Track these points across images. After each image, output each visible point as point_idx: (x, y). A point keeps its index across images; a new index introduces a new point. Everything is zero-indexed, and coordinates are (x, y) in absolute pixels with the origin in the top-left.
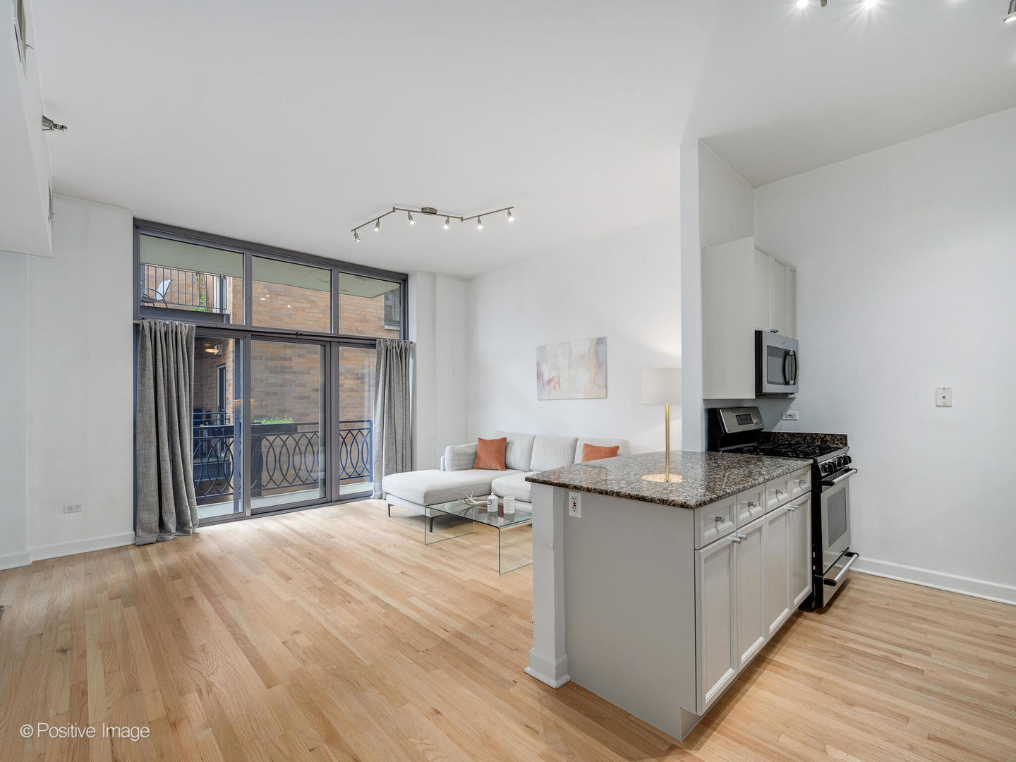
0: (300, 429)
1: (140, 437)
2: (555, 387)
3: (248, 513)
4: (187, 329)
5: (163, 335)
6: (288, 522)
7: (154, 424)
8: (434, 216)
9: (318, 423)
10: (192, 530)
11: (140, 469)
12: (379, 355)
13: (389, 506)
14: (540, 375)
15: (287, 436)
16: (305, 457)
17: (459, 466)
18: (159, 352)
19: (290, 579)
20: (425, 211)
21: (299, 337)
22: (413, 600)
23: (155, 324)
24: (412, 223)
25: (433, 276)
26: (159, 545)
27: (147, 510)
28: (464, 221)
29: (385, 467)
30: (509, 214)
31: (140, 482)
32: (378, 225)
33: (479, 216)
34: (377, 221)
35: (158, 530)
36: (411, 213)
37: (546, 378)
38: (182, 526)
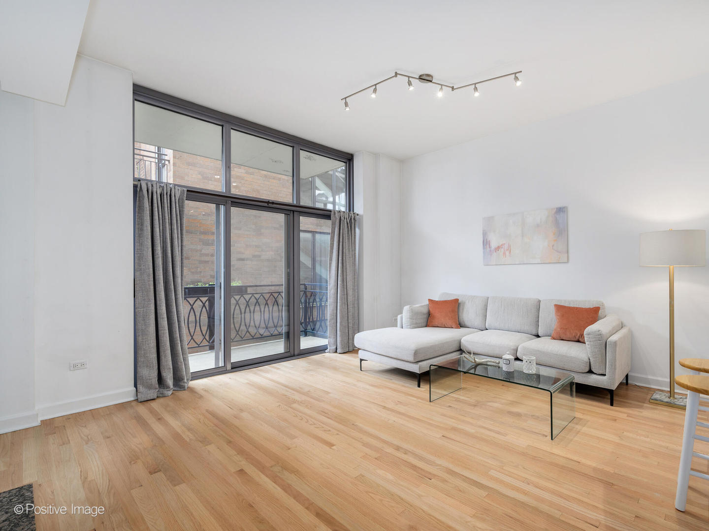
0: (249, 290)
1: (139, 295)
2: (504, 254)
3: (229, 367)
4: (180, 191)
5: (159, 196)
6: (269, 376)
7: (152, 283)
8: (430, 84)
9: (282, 285)
10: (186, 385)
11: (139, 326)
12: (333, 224)
13: (361, 360)
14: (486, 243)
15: (240, 296)
16: (254, 314)
17: (416, 324)
18: (156, 213)
19: (333, 445)
20: (421, 78)
21: (270, 205)
22: (493, 473)
23: (152, 186)
24: (411, 88)
25: (376, 156)
26: (161, 400)
27: (147, 366)
28: (455, 90)
29: (340, 325)
30: (516, 79)
31: (140, 339)
32: (375, 91)
33: (475, 84)
34: (374, 87)
35: (157, 386)
36: (410, 79)
37: (494, 245)
38: (178, 380)
